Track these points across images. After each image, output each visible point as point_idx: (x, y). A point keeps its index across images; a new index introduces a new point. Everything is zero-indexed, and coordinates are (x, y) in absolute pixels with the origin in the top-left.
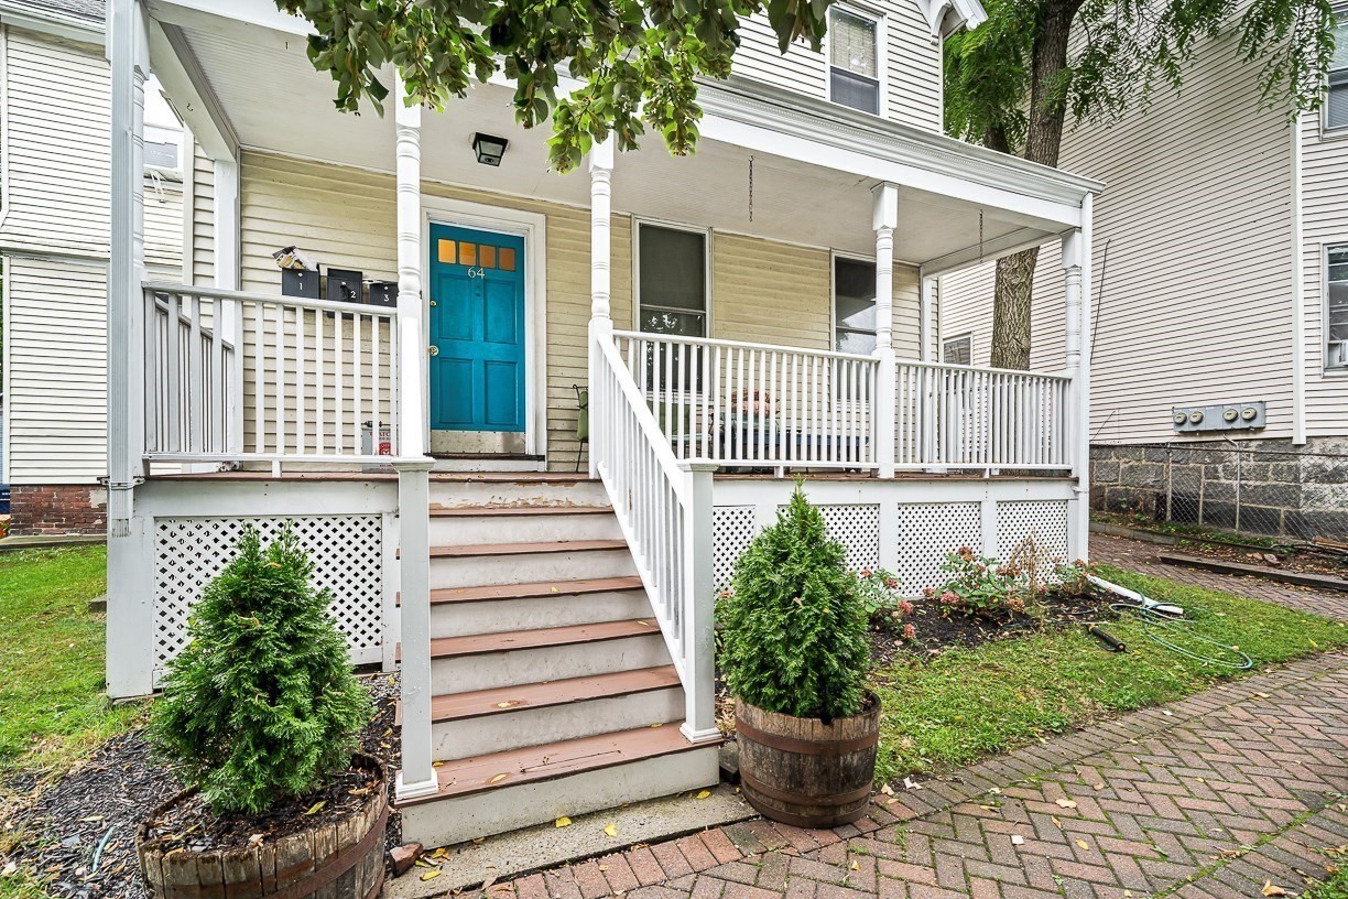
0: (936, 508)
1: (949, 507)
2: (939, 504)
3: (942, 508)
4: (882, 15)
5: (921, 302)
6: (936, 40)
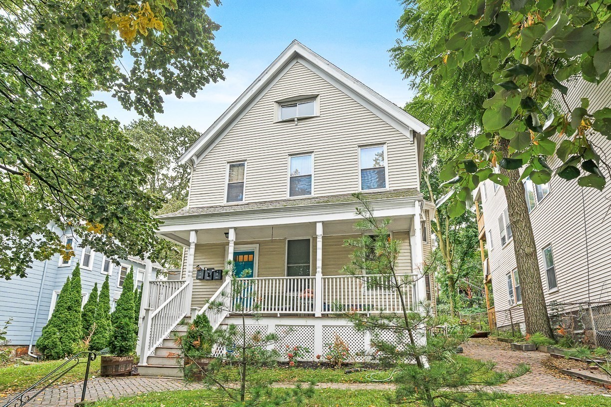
4: (385, 143)
5: (410, 245)
6: (413, 142)
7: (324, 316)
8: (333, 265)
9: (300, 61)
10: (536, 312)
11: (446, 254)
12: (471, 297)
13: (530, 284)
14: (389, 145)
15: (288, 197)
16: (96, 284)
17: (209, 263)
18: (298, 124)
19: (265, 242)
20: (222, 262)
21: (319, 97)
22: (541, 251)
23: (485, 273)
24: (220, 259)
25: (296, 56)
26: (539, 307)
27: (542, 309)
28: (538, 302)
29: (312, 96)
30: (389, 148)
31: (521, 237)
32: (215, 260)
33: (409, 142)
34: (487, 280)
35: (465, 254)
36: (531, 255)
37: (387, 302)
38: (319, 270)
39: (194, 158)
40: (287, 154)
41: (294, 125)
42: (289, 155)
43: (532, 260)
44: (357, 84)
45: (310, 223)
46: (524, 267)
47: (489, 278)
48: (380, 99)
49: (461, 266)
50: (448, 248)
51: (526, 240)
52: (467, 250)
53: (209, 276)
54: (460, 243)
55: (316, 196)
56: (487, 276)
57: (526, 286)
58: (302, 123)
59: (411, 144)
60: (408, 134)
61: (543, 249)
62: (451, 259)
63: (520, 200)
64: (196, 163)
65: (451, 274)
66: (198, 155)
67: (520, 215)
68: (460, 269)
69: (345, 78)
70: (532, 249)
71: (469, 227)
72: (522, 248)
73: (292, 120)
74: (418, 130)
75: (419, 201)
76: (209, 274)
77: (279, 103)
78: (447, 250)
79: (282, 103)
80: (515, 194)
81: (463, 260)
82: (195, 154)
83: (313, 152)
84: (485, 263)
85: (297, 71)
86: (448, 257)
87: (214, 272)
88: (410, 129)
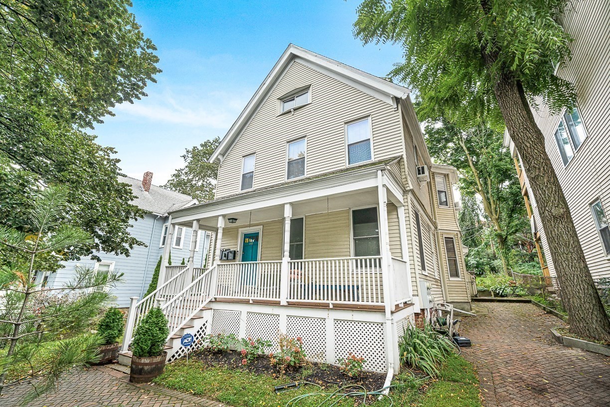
0: (304, 319)
1: (310, 319)
2: (306, 318)
3: (307, 319)
4: (369, 116)
5: (398, 218)
6: (396, 109)
7: (290, 305)
8: (323, 242)
9: (297, 60)
10: (579, 293)
11: (491, 212)
12: (531, 252)
13: (565, 256)
14: (373, 116)
15: (286, 180)
16: (184, 259)
17: (230, 244)
18: (295, 113)
19: (268, 223)
20: (235, 244)
21: (311, 87)
22: (588, 207)
23: (533, 231)
24: (234, 241)
25: (293, 57)
26: (582, 286)
27: (588, 289)
28: (580, 279)
29: (307, 87)
30: (373, 119)
31: (544, 195)
32: (231, 241)
33: (394, 110)
34: (536, 237)
35: (513, 211)
36: (561, 217)
37: (379, 282)
38: (287, 254)
39: (219, 157)
40: (285, 142)
41: (291, 115)
42: (288, 142)
43: (564, 224)
44: (340, 66)
45: (280, 205)
46: (553, 233)
47: (538, 236)
48: (361, 74)
49: (509, 223)
50: (493, 206)
51: (552, 199)
52: (513, 207)
53: (225, 256)
54: (505, 201)
55: (308, 176)
56: (535, 234)
57: (560, 258)
58: (297, 112)
59: (395, 111)
60: (390, 102)
61: (591, 204)
62: (497, 217)
63: (536, 151)
64: (222, 161)
65: (499, 232)
66: (223, 154)
67: (539, 169)
68: (508, 226)
69: (331, 64)
70: (562, 210)
71: (513, 184)
72: (547, 209)
73: (290, 112)
74: (399, 96)
75: (381, 170)
76: (225, 254)
77: (281, 99)
78: (492, 208)
79: (285, 99)
80: (528, 145)
81: (510, 216)
82: (220, 154)
83: (306, 136)
84: (532, 219)
85: (294, 68)
86: (494, 215)
87: (229, 253)
88: (392, 96)
